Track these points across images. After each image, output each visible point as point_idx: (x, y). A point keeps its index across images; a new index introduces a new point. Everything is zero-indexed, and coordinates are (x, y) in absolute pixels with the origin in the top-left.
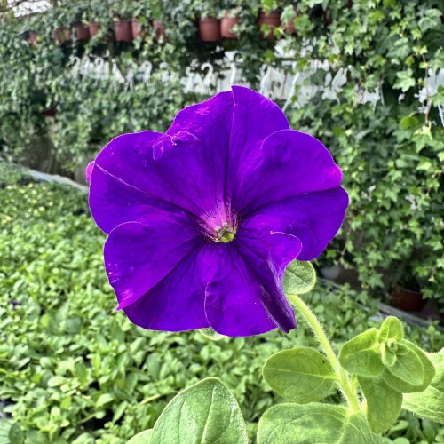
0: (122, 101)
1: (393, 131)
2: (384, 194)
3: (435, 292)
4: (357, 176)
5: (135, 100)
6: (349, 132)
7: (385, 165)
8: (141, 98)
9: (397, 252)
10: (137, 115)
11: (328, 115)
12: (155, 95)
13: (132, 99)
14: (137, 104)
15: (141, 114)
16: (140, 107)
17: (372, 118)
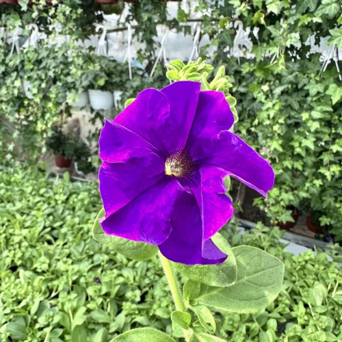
0: (11, 64)
1: (305, 85)
2: (300, 143)
3: (331, 219)
4: (279, 128)
5: (26, 63)
6: (265, 88)
7: (297, 116)
8: (33, 61)
9: (307, 191)
10: (29, 78)
11: (237, 73)
12: (48, 56)
13: (22, 62)
14: (29, 66)
15: (35, 76)
16: (32, 70)
17: (284, 73)
